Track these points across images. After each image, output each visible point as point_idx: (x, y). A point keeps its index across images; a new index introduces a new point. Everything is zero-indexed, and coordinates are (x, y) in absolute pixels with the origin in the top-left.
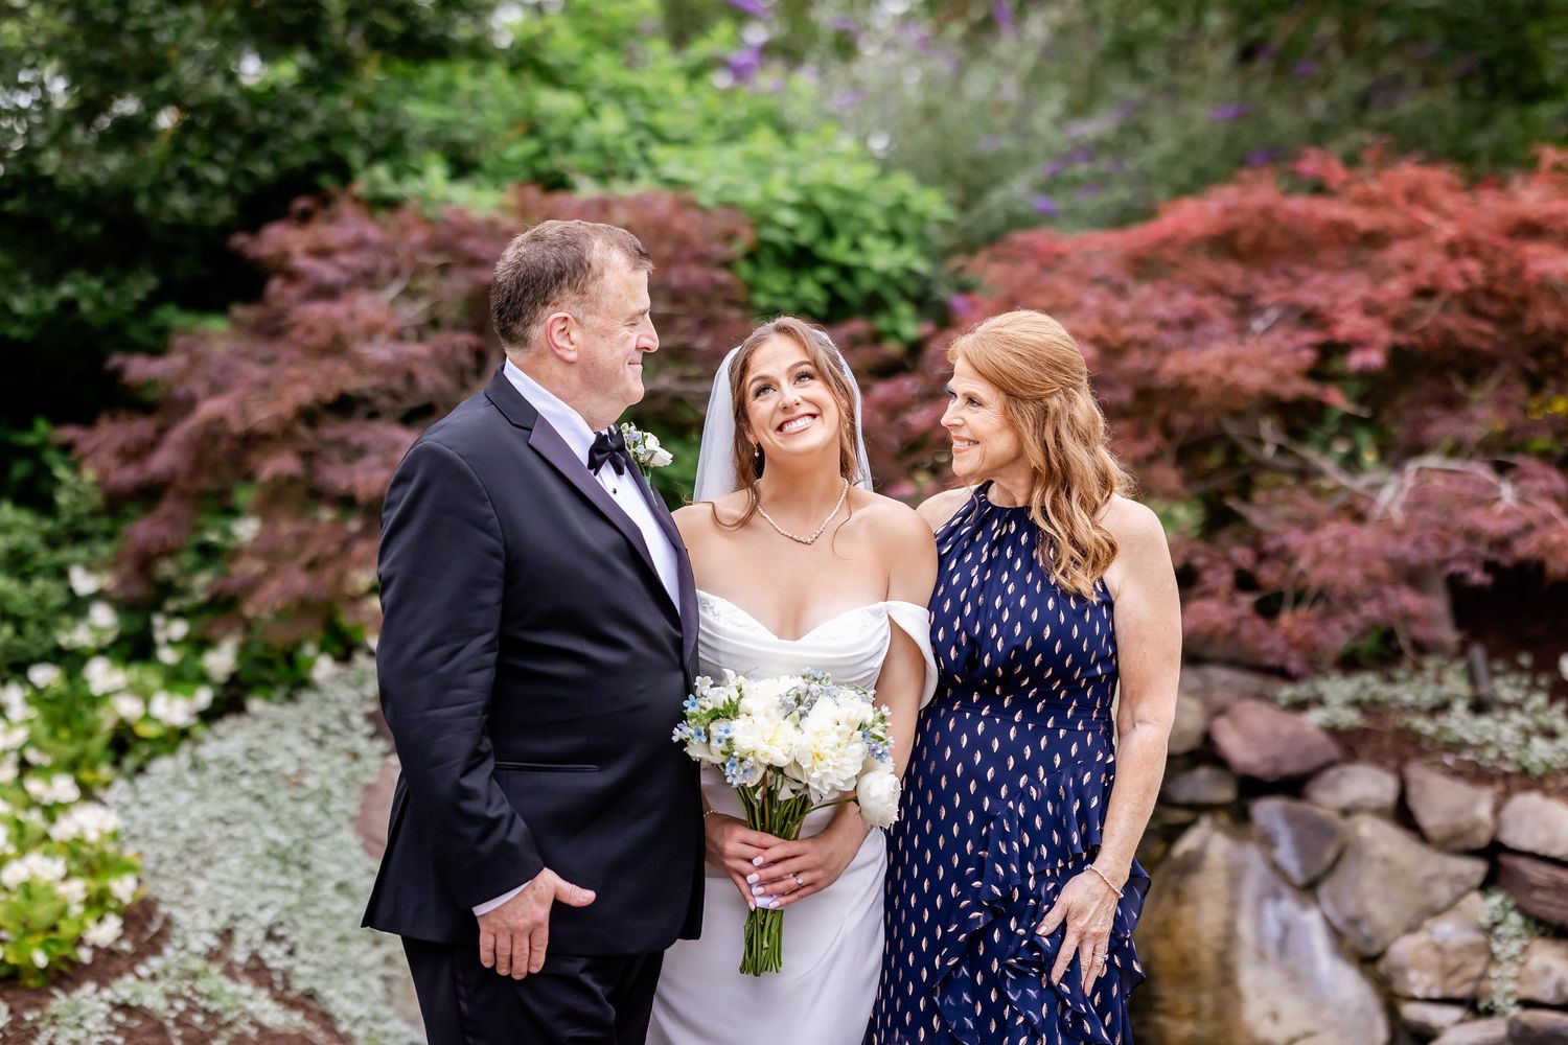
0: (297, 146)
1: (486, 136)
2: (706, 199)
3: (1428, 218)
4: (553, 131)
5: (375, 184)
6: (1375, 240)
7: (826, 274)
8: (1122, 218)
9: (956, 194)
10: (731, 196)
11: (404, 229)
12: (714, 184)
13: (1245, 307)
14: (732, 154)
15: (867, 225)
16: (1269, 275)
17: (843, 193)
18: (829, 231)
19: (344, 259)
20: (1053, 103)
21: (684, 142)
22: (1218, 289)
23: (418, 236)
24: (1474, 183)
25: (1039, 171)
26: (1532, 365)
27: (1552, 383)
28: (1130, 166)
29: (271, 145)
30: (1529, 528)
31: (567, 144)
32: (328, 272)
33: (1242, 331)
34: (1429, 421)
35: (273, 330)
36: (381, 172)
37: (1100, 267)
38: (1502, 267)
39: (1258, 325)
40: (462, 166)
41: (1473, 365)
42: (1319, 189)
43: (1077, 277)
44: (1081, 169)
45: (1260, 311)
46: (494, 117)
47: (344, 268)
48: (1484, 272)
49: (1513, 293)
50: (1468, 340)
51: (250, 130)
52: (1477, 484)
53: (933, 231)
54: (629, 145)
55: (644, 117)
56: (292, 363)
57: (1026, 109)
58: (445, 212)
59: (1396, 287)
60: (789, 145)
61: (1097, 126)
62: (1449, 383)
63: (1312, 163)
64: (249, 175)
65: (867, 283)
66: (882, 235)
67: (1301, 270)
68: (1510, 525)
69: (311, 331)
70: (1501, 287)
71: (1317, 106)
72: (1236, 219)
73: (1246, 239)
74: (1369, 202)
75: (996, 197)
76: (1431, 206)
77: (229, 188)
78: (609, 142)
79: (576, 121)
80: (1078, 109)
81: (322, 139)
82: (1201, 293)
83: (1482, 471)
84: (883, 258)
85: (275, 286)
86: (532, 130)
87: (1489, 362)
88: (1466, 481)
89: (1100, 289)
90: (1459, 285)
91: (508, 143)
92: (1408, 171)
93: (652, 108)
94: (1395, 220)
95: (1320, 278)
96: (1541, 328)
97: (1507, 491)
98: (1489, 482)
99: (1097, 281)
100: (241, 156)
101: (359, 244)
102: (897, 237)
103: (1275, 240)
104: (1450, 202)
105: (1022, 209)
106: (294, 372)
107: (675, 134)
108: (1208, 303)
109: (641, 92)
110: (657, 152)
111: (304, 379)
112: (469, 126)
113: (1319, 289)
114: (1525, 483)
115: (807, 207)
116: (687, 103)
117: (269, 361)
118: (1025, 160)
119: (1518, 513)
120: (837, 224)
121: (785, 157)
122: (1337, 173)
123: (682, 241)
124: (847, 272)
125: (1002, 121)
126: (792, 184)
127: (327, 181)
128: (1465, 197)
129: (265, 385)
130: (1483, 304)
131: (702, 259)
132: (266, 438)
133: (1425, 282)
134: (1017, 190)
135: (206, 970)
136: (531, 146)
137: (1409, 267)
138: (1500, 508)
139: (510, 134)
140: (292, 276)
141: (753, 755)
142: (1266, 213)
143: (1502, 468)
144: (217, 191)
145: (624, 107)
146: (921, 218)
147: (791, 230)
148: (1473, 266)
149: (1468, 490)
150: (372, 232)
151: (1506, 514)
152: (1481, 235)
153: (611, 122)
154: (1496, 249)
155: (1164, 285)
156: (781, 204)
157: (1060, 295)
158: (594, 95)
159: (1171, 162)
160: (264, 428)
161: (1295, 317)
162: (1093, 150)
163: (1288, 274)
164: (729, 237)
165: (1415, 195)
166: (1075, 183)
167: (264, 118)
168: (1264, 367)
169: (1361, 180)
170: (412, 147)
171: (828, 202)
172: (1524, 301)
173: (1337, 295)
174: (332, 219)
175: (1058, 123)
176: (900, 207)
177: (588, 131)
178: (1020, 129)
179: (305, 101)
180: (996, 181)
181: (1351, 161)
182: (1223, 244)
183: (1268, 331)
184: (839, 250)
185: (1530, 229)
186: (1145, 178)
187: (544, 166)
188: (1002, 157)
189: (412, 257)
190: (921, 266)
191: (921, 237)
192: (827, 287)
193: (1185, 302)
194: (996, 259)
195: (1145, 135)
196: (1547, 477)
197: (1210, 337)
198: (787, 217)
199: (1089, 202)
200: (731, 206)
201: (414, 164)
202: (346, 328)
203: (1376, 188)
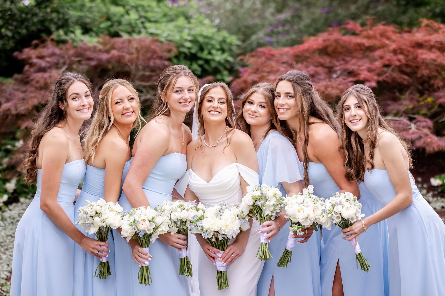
0: (34, 24)
1: (94, 20)
2: (163, 39)
3: (387, 42)
4: (115, 19)
5: (59, 36)
6: (371, 49)
7: (201, 62)
8: (293, 43)
9: (241, 37)
10: (170, 38)
11: (67, 49)
12: (165, 35)
13: (330, 70)
14: (171, 26)
15: (213, 47)
16: (338, 61)
17: (206, 37)
18: (201, 49)
19: (48, 59)
20: (271, 9)
21: (156, 22)
22: (322, 65)
23: (72, 52)
24: (402, 31)
25: (268, 30)
26: (420, 87)
27: (426, 92)
28: (296, 27)
29: (26, 23)
30: (420, 137)
31: (120, 23)
32: (43, 63)
33: (330, 77)
34: (388, 105)
35: (26, 82)
36: (61, 32)
37: (285, 59)
38: (411, 57)
39: (335, 76)
40: (86, 30)
41: (402, 88)
42: (354, 34)
43: (277, 61)
44: (280, 29)
45: (335, 72)
46: (97, 15)
47: (48, 62)
48: (405, 59)
49: (414, 65)
50: (400, 80)
51: (19, 19)
52: (403, 124)
53: (234, 49)
54: (139, 22)
55: (143, 14)
56: (31, 92)
57: (263, 11)
58: (80, 44)
59: (378, 64)
60: (189, 22)
61: (285, 15)
62: (395, 93)
63: (351, 25)
64: (19, 33)
65: (213, 65)
66: (218, 50)
67: (348, 59)
68: (414, 136)
69: (37, 82)
70: (410, 63)
71: (353, 8)
72: (327, 43)
73: (330, 49)
74: (369, 37)
75: (254, 38)
76: (388, 38)
77: (13, 37)
78: (133, 22)
79: (122, 16)
80: (279, 11)
81: (42, 22)
82: (316, 66)
83: (405, 120)
84: (218, 57)
85: (27, 68)
86: (108, 19)
87: (408, 87)
88: (400, 123)
89: (285, 65)
90: (398, 63)
91: (101, 23)
92: (380, 27)
93: (146, 12)
94: (377, 43)
95: (354, 61)
96: (423, 75)
97: (413, 126)
98: (407, 123)
99: (284, 63)
100: (16, 27)
101: (53, 55)
102: (223, 51)
103: (340, 49)
104: (394, 37)
105: (261, 41)
106: (32, 95)
107: (153, 19)
108: (320, 69)
109: (143, 6)
110: (148, 25)
111: (35, 97)
112: (89, 18)
113: (354, 64)
114: (419, 124)
115: (194, 41)
116: (157, 10)
117: (25, 92)
118: (263, 26)
119: (417, 133)
120: (204, 46)
121: (187, 26)
122: (359, 28)
123: (154, 52)
124: (207, 61)
125: (256, 14)
126: (189, 35)
127: (44, 35)
128: (398, 35)
129: (24, 99)
130: (405, 69)
131: (161, 58)
132: (24, 115)
133: (387, 63)
134: (260, 36)
135: (6, 283)
136: (109, 23)
137: (381, 58)
138: (411, 131)
139: (101, 20)
140: (32, 65)
141: (209, 229)
142: (337, 41)
143: (411, 119)
144: (9, 38)
145: (137, 11)
146: (230, 44)
147: (189, 48)
148: (401, 57)
149: (401, 126)
150: (57, 51)
151: (413, 133)
152: (404, 47)
153: (133, 16)
154: (409, 51)
155: (305, 63)
156: (186, 40)
157: (272, 67)
158: (128, 7)
159: (308, 26)
160: (23, 113)
161: (346, 73)
162: (284, 23)
163: (344, 60)
164: (169, 51)
165: (383, 35)
166: (278, 33)
167: (24, 16)
168: (337, 88)
169: (366, 30)
170: (71, 24)
171: (201, 40)
172: (417, 67)
173: (359, 66)
174: (44, 47)
175: (273, 15)
176: (224, 41)
177: (126, 19)
178: (261, 17)
179: (36, 10)
180: (254, 33)
181: (363, 25)
182: (324, 51)
183: (338, 77)
184: (205, 55)
185: (419, 45)
186: (300, 31)
187: (112, 30)
188: (256, 25)
189: (69, 58)
190: (230, 59)
191: (230, 50)
192: (201, 66)
193: (312, 69)
194: (252, 56)
195: (300, 18)
196: (426, 122)
197: (320, 80)
198: (188, 44)
199: (283, 39)
200: (170, 41)
201: (71, 29)
202: (49, 81)
203: (371, 33)
